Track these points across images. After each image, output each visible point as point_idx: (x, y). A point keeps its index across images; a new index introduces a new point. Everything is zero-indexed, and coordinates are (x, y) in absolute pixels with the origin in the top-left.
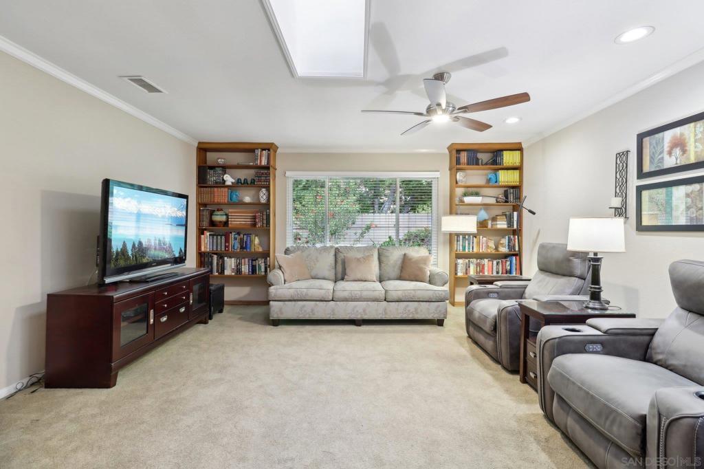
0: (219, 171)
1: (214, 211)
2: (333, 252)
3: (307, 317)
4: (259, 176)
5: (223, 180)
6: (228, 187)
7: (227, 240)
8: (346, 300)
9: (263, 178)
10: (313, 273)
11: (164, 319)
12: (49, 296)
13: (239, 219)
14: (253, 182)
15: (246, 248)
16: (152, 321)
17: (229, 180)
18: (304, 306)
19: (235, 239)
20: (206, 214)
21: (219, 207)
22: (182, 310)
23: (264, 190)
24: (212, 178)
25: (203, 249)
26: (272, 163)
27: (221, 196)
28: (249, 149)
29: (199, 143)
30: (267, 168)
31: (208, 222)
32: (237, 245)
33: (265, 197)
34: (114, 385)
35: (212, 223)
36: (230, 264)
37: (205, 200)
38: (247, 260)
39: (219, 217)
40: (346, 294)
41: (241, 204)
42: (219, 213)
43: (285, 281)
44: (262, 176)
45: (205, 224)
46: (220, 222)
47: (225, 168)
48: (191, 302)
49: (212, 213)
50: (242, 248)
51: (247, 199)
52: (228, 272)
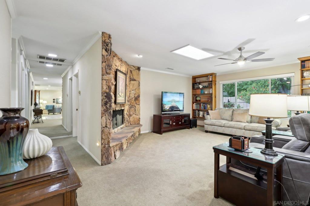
0: (198, 84)
1: (197, 97)
2: (232, 111)
3: (215, 131)
4: (209, 84)
5: (199, 87)
6: (201, 89)
7: (200, 106)
8: (228, 127)
9: (211, 85)
10: (223, 118)
11: (174, 124)
12: (154, 115)
13: (203, 99)
14: (208, 86)
15: (205, 108)
16: (171, 124)
17: (201, 86)
18: (214, 127)
19: (202, 105)
20: (195, 97)
21: (199, 95)
22: (180, 123)
23: (211, 89)
24: (196, 87)
25: (194, 108)
26: (213, 80)
27: (198, 92)
28: (206, 76)
29: (193, 76)
30: (211, 81)
31: (195, 100)
32: (203, 107)
33: (211, 91)
34: (162, 134)
35: (196, 100)
36: (201, 113)
37: (195, 93)
38: (206, 112)
39: (198, 99)
40: (228, 125)
41: (204, 94)
42: (198, 97)
43: (210, 119)
44: (211, 84)
45: (194, 101)
46: (199, 100)
47: (200, 83)
48: (183, 122)
49: (196, 97)
50: (204, 108)
51: (206, 92)
52: (201, 116)
